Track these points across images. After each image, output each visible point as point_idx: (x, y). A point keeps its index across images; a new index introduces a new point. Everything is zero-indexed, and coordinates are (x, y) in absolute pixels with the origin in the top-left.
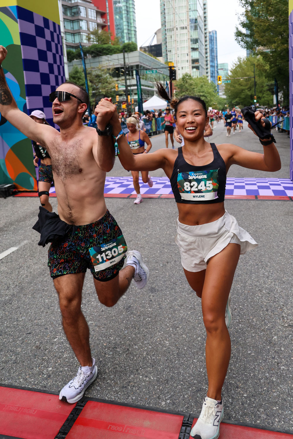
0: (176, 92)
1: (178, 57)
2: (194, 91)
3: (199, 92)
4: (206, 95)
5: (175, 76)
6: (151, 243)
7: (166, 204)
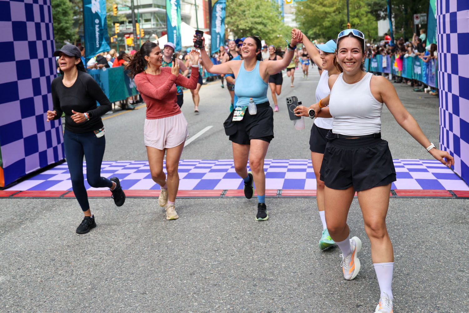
2: (245, 15)
3: (253, 17)
4: (265, 21)
6: (230, 277)
7: (238, 208)
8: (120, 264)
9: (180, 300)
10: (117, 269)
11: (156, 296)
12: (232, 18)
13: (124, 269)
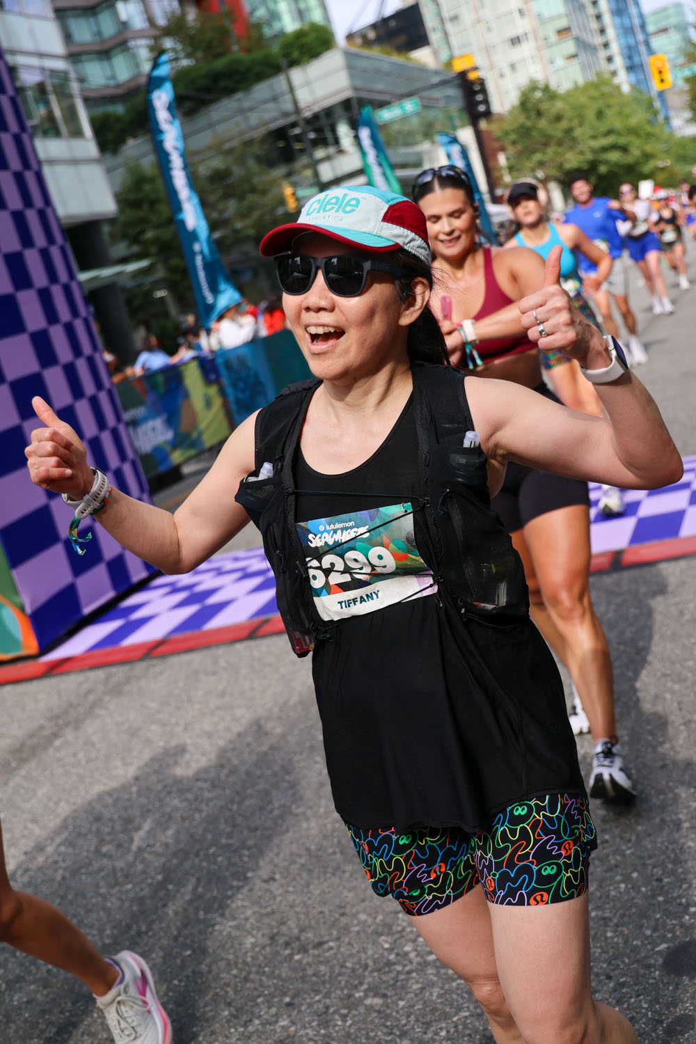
0: (508, 159)
1: (489, 30)
2: (574, 140)
3: (594, 137)
4: (624, 141)
5: (486, 102)
8: (235, 807)
9: (344, 888)
10: (226, 821)
11: (294, 883)
12: (544, 153)
13: (239, 820)
